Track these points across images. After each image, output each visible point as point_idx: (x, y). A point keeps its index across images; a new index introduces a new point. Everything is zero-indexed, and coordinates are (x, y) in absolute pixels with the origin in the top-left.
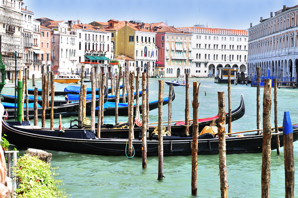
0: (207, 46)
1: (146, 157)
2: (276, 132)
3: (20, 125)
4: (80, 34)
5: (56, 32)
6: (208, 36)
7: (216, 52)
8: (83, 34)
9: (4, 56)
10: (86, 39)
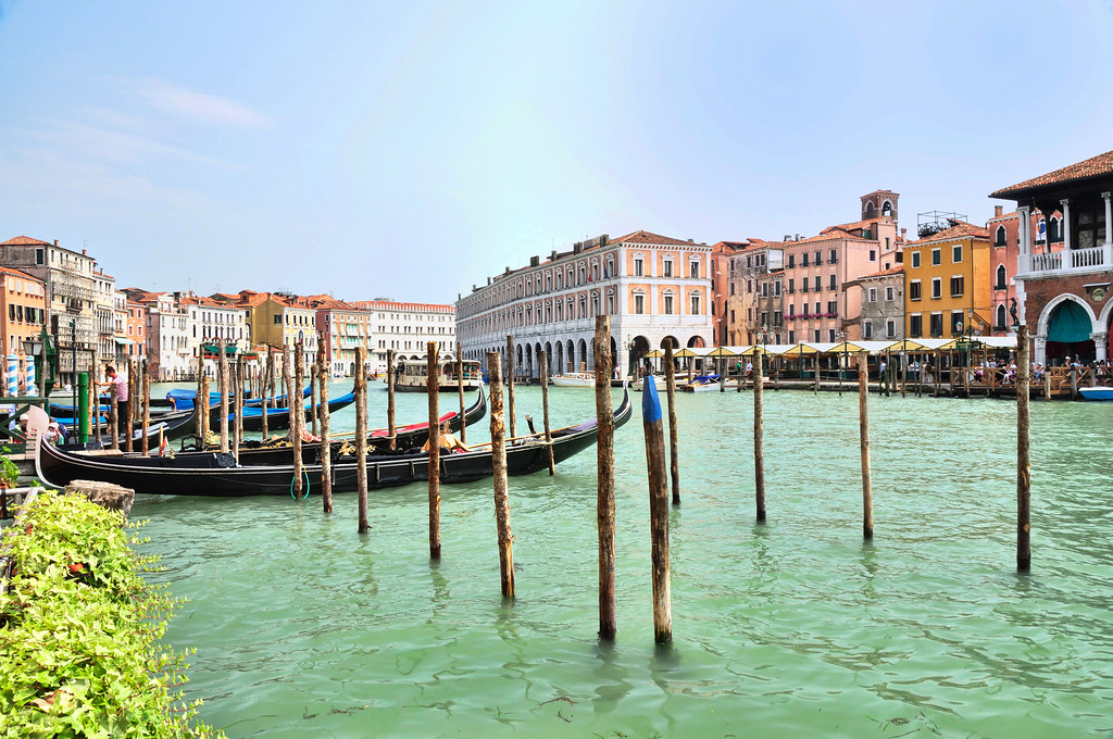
0: (395, 329)
1: (330, 493)
2: (547, 440)
3: (84, 449)
4: (194, 312)
5: (153, 310)
6: (395, 315)
7: (408, 338)
8: (199, 313)
9: (64, 348)
10: (204, 320)
